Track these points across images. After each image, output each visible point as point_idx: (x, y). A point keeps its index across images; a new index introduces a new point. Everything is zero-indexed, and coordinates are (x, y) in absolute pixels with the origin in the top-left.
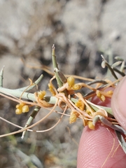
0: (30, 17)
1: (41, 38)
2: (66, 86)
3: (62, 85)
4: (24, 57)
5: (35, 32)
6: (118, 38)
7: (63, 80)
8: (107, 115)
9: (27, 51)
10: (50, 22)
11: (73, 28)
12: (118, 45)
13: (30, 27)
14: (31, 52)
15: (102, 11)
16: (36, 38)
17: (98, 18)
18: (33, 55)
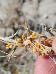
0: (7, 10)
1: (12, 19)
2: (31, 36)
3: (29, 36)
4: (6, 28)
5: (10, 17)
6: (47, 17)
7: (30, 34)
8: (50, 50)
9: (7, 25)
10: (16, 12)
11: (27, 14)
12: (48, 20)
13: (7, 14)
14: (8, 25)
15: (39, 6)
16: (10, 19)
17: (37, 9)
18: (9, 26)
